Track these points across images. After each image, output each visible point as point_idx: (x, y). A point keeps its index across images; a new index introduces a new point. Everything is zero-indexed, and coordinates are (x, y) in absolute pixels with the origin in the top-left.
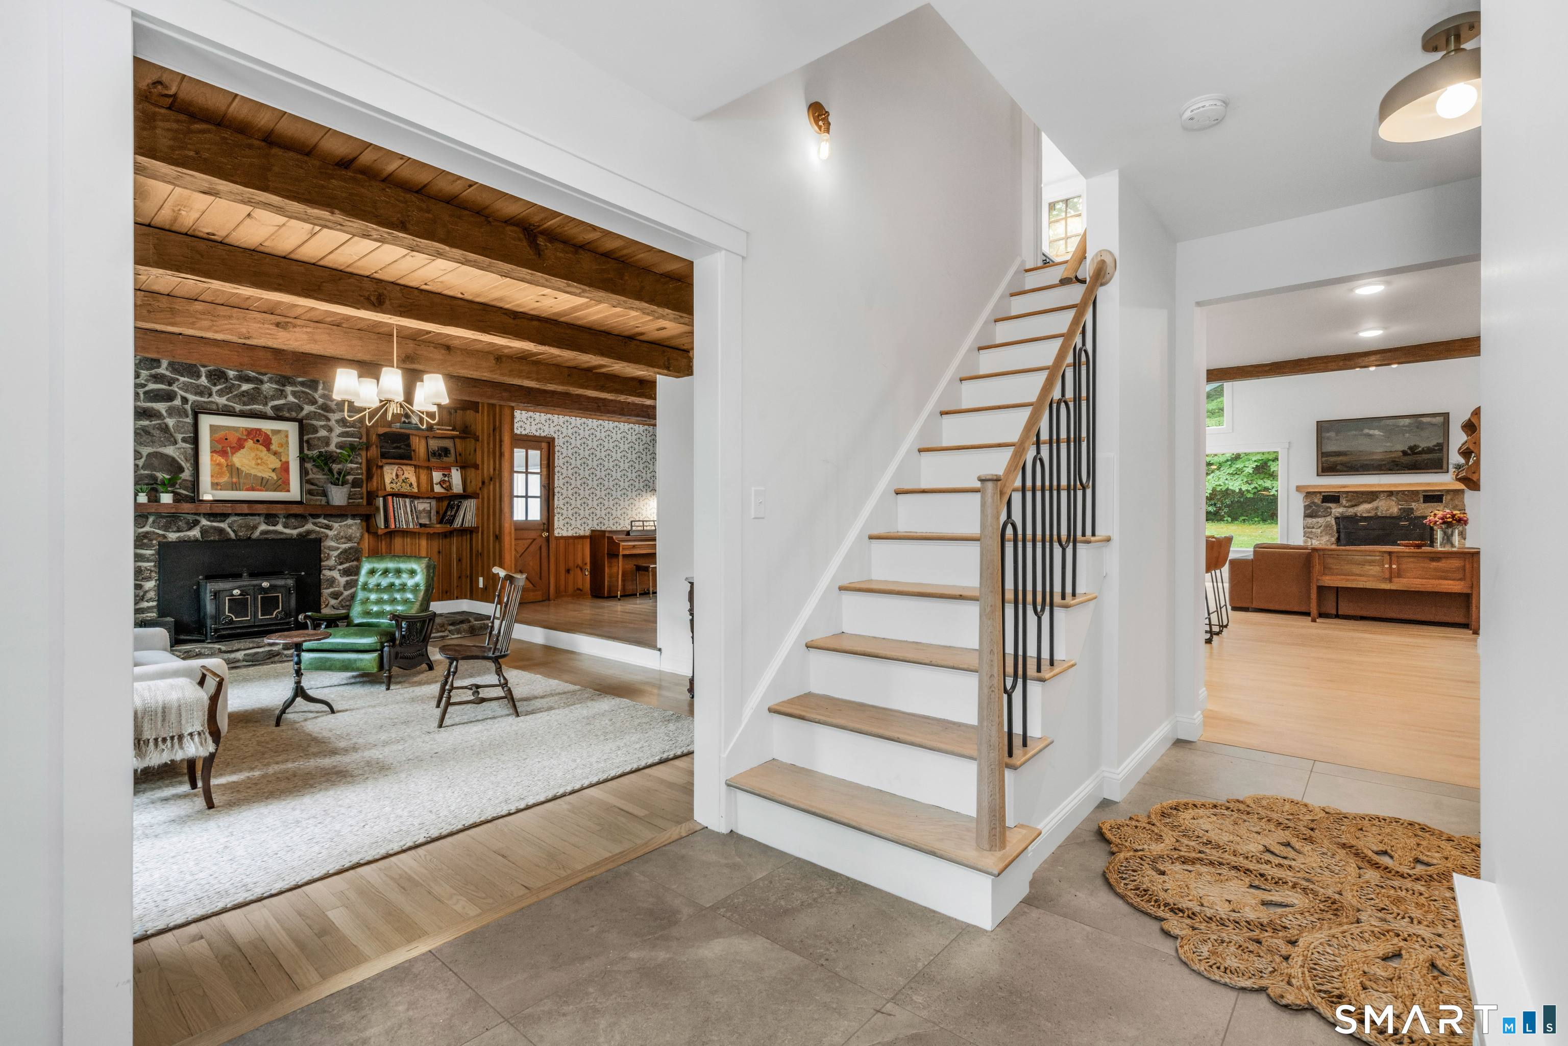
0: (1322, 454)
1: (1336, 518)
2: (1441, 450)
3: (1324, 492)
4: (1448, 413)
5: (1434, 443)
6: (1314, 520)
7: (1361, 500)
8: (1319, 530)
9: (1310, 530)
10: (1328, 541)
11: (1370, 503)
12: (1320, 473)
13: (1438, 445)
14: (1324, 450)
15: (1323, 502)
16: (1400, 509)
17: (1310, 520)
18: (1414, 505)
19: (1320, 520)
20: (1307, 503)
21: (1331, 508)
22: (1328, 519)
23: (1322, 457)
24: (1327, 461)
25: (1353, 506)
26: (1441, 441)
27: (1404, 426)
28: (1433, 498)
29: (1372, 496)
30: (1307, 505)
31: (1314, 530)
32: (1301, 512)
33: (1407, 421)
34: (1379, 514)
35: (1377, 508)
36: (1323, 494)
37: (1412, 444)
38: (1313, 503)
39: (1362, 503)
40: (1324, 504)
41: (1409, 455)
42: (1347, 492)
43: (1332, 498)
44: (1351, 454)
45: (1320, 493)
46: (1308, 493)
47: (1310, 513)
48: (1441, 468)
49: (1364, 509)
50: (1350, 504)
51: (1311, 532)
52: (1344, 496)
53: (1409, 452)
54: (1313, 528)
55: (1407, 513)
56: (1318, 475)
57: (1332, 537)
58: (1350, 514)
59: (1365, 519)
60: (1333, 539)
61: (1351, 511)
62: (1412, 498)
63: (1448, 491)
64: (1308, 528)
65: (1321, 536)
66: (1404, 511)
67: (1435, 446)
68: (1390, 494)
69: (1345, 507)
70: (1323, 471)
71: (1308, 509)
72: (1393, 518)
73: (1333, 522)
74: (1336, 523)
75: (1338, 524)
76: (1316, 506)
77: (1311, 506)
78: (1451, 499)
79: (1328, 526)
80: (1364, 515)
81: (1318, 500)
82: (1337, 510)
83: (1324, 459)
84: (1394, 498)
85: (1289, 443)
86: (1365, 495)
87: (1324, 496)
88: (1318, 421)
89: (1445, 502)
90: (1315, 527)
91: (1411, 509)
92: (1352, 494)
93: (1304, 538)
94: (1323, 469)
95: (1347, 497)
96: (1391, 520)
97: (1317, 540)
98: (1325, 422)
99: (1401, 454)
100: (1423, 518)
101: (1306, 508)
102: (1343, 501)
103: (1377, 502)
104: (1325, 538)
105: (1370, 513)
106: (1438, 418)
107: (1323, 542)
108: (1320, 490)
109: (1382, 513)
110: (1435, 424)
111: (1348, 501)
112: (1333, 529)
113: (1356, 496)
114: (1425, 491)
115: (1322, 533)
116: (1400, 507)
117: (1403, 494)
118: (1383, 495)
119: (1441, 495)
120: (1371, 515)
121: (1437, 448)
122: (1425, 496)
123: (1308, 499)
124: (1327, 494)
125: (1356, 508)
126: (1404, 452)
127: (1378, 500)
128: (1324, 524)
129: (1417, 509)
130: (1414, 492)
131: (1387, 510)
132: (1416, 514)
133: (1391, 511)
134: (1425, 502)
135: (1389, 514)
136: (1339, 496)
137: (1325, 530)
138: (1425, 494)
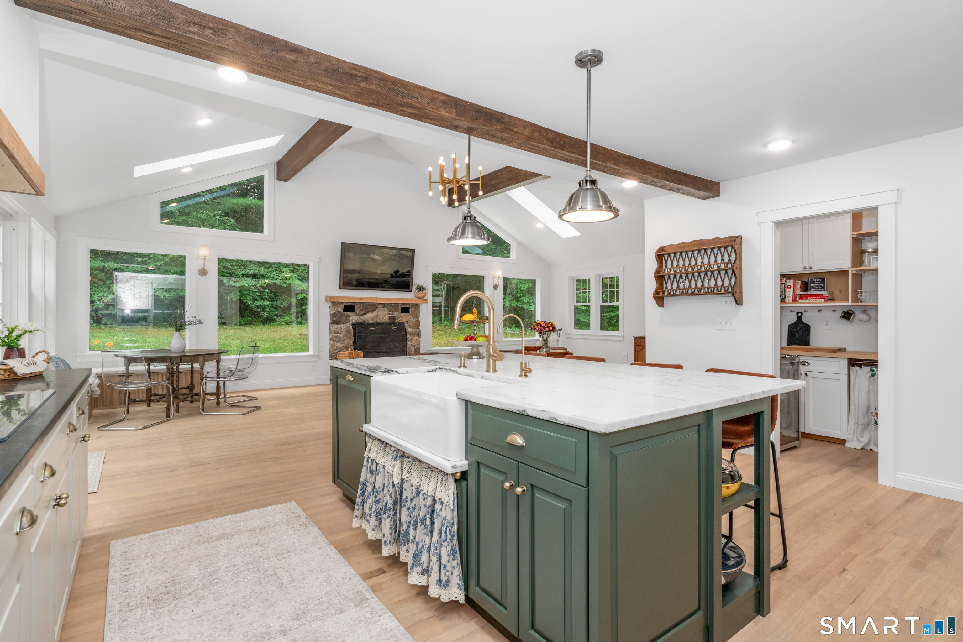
0: (344, 271)
1: (353, 325)
2: (409, 275)
4: (414, 250)
5: (406, 270)
6: (340, 326)
7: (368, 311)
8: (342, 335)
9: (336, 335)
10: (348, 343)
11: (373, 312)
12: (342, 286)
13: (408, 272)
14: (345, 268)
15: (344, 311)
16: (389, 318)
17: (336, 326)
19: (342, 326)
20: (333, 312)
21: (349, 316)
22: (348, 325)
23: (344, 273)
24: (346, 277)
25: (363, 314)
26: (410, 269)
27: (393, 255)
28: (405, 310)
29: (372, 307)
30: (334, 313)
31: (339, 335)
32: (328, 320)
33: (394, 252)
34: (378, 321)
35: (377, 316)
36: (344, 304)
37: (396, 270)
38: (338, 311)
39: (368, 312)
40: (345, 313)
41: (394, 277)
42: (360, 303)
43: (349, 308)
44: (363, 273)
45: (342, 303)
46: (334, 303)
47: (335, 320)
48: (408, 288)
49: (369, 317)
50: (362, 313)
51: (337, 337)
52: (359, 306)
53: (394, 275)
54: (338, 333)
55: (392, 320)
56: (340, 288)
57: (351, 340)
58: (362, 321)
59: (372, 325)
60: (352, 342)
61: (363, 319)
62: (396, 309)
63: (413, 305)
64: (335, 333)
65: (344, 340)
67: (407, 272)
68: (384, 305)
69: (358, 315)
70: (344, 285)
71: (335, 317)
72: (386, 324)
73: (351, 328)
74: (353, 328)
75: (354, 329)
76: (340, 314)
77: (337, 315)
78: (414, 311)
79: (348, 331)
80: (370, 322)
81: (341, 309)
82: (353, 318)
83: (345, 275)
84: (385, 309)
85: (320, 258)
86: (371, 306)
87: (345, 306)
88: (342, 243)
89: (411, 312)
90: (340, 332)
91: (395, 317)
92: (362, 305)
93: (331, 342)
94: (344, 283)
95: (359, 307)
96: (385, 326)
97: (341, 344)
98: (346, 244)
99: (390, 276)
100: (403, 324)
101: (333, 316)
102: (357, 310)
103: (376, 311)
104: (346, 342)
105: (373, 320)
106: (409, 252)
107: (345, 345)
108: (343, 301)
109: (380, 320)
110: (407, 257)
111: (360, 310)
112: (351, 334)
113: (366, 307)
114: (402, 304)
115: (343, 337)
116: (389, 315)
117: (391, 306)
118: (380, 306)
119: (409, 308)
120: (374, 322)
121: (408, 274)
122: (401, 308)
123: (333, 308)
124: (346, 304)
125: (364, 316)
126: (391, 275)
127: (377, 310)
128: (345, 329)
129: (398, 317)
130: (396, 305)
131: (383, 318)
132: (398, 321)
133: (385, 318)
134: (402, 312)
135: (384, 321)
136: (354, 306)
137: (346, 334)
138: (401, 306)
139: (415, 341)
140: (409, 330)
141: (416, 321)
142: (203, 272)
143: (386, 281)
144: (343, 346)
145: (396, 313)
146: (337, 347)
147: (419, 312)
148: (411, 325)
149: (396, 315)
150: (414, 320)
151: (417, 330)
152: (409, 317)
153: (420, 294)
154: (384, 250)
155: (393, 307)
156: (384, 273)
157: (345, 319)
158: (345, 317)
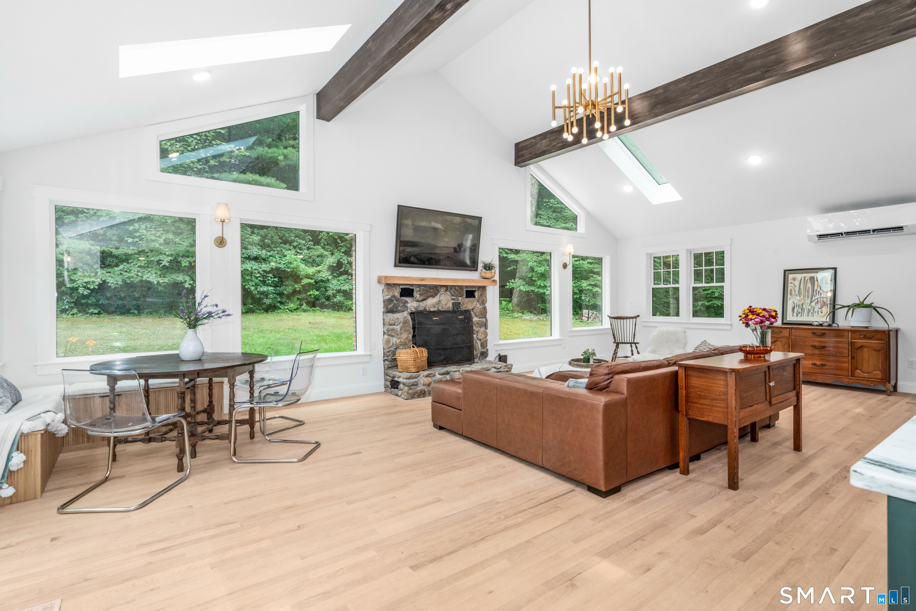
0: (400, 243)
1: (412, 314)
2: (475, 250)
3: (401, 285)
4: (481, 218)
5: (472, 244)
6: (396, 315)
7: (429, 294)
8: (398, 327)
9: (391, 327)
10: (407, 338)
11: (433, 296)
12: (398, 264)
13: (474, 246)
14: (401, 239)
15: (401, 296)
16: (453, 304)
17: (390, 315)
19: (400, 316)
20: (388, 297)
21: (406, 302)
22: (405, 314)
23: (400, 246)
24: (404, 251)
25: (423, 301)
26: (476, 242)
27: (456, 224)
28: (470, 294)
30: (389, 299)
31: (395, 327)
32: (380, 308)
33: (458, 219)
34: (440, 308)
35: (439, 302)
36: (401, 287)
37: (460, 242)
38: (394, 296)
39: (429, 297)
40: (402, 298)
41: (458, 252)
42: (419, 286)
43: (407, 292)
44: (422, 246)
45: (399, 285)
46: (388, 285)
47: (390, 307)
48: (474, 266)
49: (430, 304)
50: (422, 298)
51: (393, 330)
52: (418, 289)
53: (458, 249)
54: (394, 324)
55: (457, 308)
56: (395, 266)
57: (409, 334)
58: (422, 309)
59: (434, 313)
60: (411, 336)
61: (423, 305)
62: (460, 294)
63: (479, 287)
64: (391, 325)
65: (401, 334)
66: (455, 306)
67: (472, 246)
68: (447, 288)
69: (418, 301)
70: (400, 262)
71: (390, 304)
72: (449, 312)
73: (409, 318)
74: (412, 319)
75: (413, 320)
76: (396, 300)
77: (392, 301)
78: (481, 295)
79: (405, 322)
80: (432, 310)
81: (397, 293)
82: (412, 304)
83: (402, 248)
84: (448, 293)
85: (371, 226)
86: (432, 289)
87: (401, 289)
88: (399, 206)
89: (477, 297)
90: (396, 324)
91: (459, 303)
92: (422, 288)
93: (386, 336)
94: (400, 259)
95: (419, 291)
96: (450, 315)
97: (398, 338)
98: (403, 207)
99: (453, 250)
100: (467, 312)
101: (387, 302)
102: (416, 295)
103: (438, 296)
104: (404, 336)
105: (435, 307)
106: (476, 221)
107: (402, 340)
108: (401, 283)
109: (442, 307)
110: (473, 226)
111: (420, 294)
112: (410, 325)
113: (427, 290)
114: (467, 287)
115: (401, 330)
116: (453, 301)
117: (455, 289)
118: (442, 290)
119: (475, 291)
120: (435, 309)
121: (473, 248)
122: (466, 291)
123: (388, 292)
124: (403, 287)
125: (424, 302)
126: (455, 248)
127: (439, 294)
128: (402, 320)
129: (463, 303)
130: (461, 287)
131: (446, 305)
132: (463, 308)
133: (448, 305)
134: (467, 297)
135: (448, 309)
136: (413, 290)
137: (403, 326)
138: (466, 289)
139: (482, 333)
140: (475, 319)
141: (482, 308)
142: (221, 242)
143: (448, 257)
144: (400, 342)
145: (460, 298)
146: (393, 344)
147: (486, 297)
148: (477, 314)
149: (460, 301)
150: (480, 307)
151: (484, 320)
152: (475, 303)
153: (488, 274)
154: (447, 216)
155: (457, 290)
156: (447, 247)
157: (402, 306)
158: (402, 303)
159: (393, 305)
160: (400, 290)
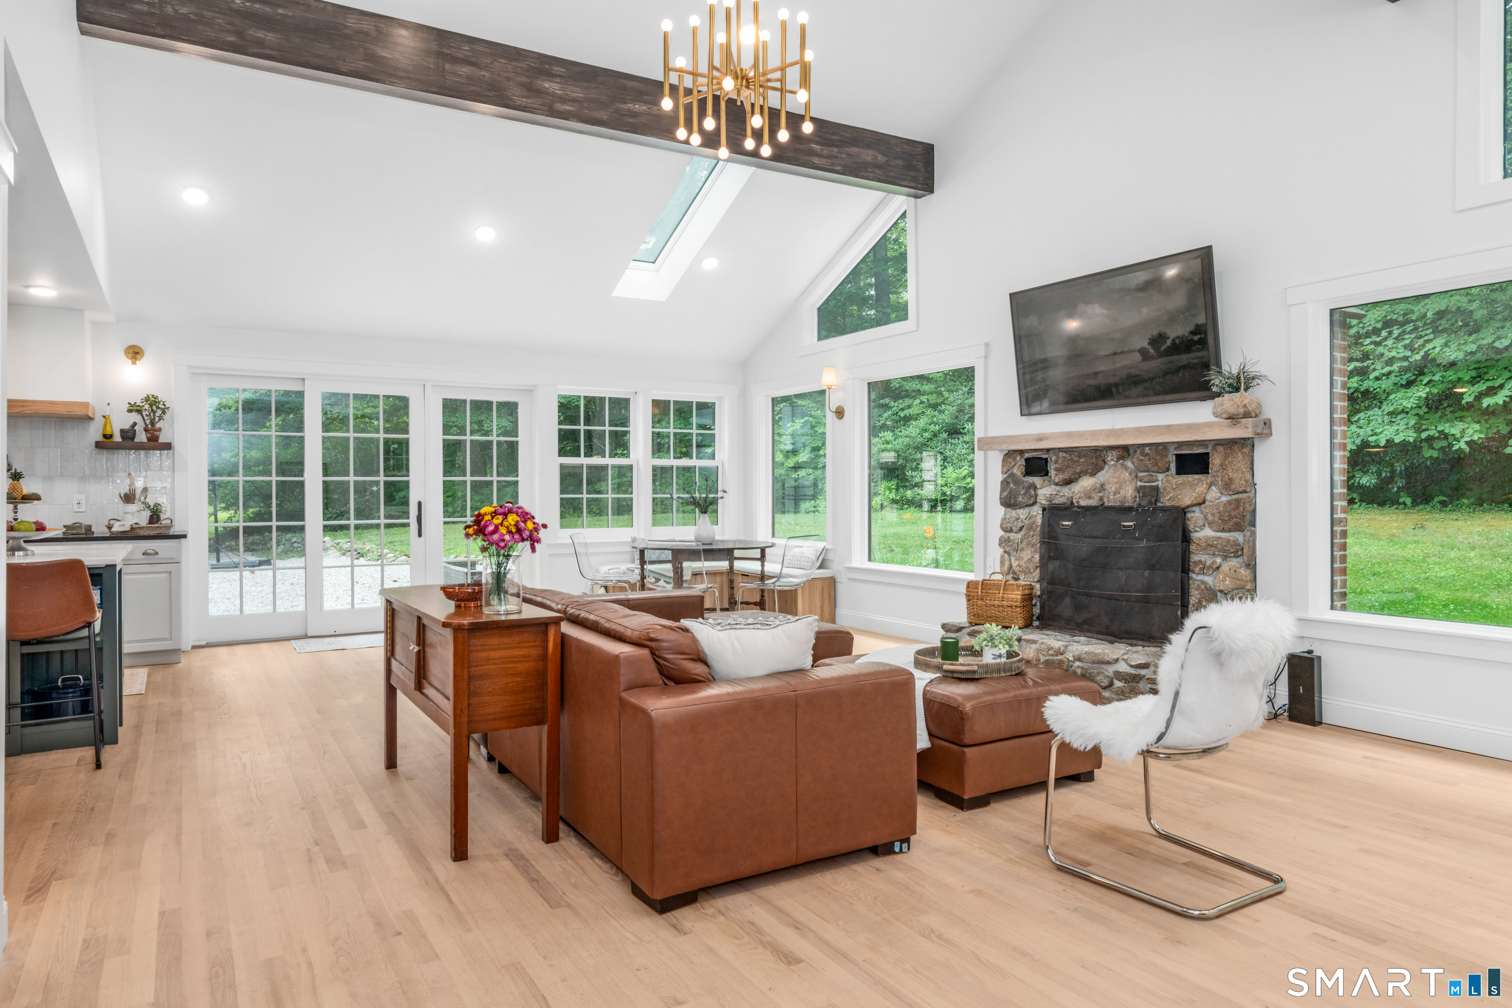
0: (1023, 367)
1: (1043, 510)
2: (1203, 342)
3: (1027, 451)
4: (1210, 249)
5: (1195, 327)
6: (1012, 513)
7: (1078, 469)
8: (1022, 537)
9: (1009, 535)
11: (1093, 474)
12: (1024, 408)
13: (1199, 330)
14: (1026, 358)
15: (1026, 473)
16: (1138, 490)
17: (1008, 514)
18: (1161, 479)
19: (1022, 513)
20: (1005, 477)
21: (1036, 487)
22: (1033, 511)
23: (1024, 373)
24: (1032, 381)
25: (1067, 482)
26: (1201, 319)
28: (1192, 462)
29: (1095, 458)
30: (1006, 481)
31: (1013, 535)
34: (1105, 500)
35: (1102, 487)
36: (1027, 455)
37: (1155, 333)
38: (1014, 475)
39: (1080, 475)
40: (1027, 478)
41: (1154, 357)
42: (1060, 451)
43: (1037, 464)
45: (1021, 452)
46: (1008, 453)
47: (1004, 496)
48: (1208, 386)
49: (1083, 489)
50: (1063, 476)
51: (1011, 539)
52: (1052, 458)
53: (1152, 351)
54: (1012, 530)
55: (1150, 500)
56: (1019, 413)
57: (1037, 551)
58: (1063, 500)
60: (1038, 558)
61: (1066, 493)
62: (1156, 464)
63: (1217, 445)
64: (1007, 531)
65: (1022, 550)
66: (1144, 495)
67: (1193, 333)
68: (1125, 451)
69: (1056, 484)
70: (1028, 405)
71: (1003, 491)
72: (1127, 510)
73: (1039, 520)
74: (1042, 521)
75: (1044, 523)
76: (1017, 483)
77: (1010, 483)
78: (1222, 465)
79: (1031, 527)
80: (1083, 503)
81: (1019, 469)
82: (1046, 491)
84: (1128, 463)
85: (987, 344)
86: (1084, 456)
87: (1027, 460)
88: (1011, 295)
89: (1216, 470)
90: (1015, 529)
91: (1157, 489)
92: (1061, 454)
93: (1001, 553)
94: (1028, 399)
95: (1056, 462)
97: (1017, 559)
98: (1020, 295)
99: (1138, 357)
100: (1181, 512)
101: (1004, 486)
102: (1054, 471)
103: (1104, 472)
104: (1026, 555)
105: (1090, 498)
106: (1193, 262)
107: (1023, 564)
108: (1027, 447)
109: (1108, 498)
110: (1188, 281)
111: (1060, 470)
112: (1038, 535)
113: (1071, 460)
114: (1180, 445)
115: (1022, 542)
116: (1139, 484)
117: (1143, 454)
118: (1114, 456)
119: (1207, 455)
120: (1096, 502)
121: (1196, 338)
122: (1177, 455)
123: (1006, 467)
124: (1035, 454)
125: (1074, 487)
126: (1143, 352)
127: (1107, 467)
128: (1027, 522)
129: (1165, 489)
130: (1162, 448)
131: (1117, 492)
132: (1166, 501)
133: (1122, 492)
134: (1180, 471)
135: (1121, 502)
136: (1046, 460)
137: (1026, 534)
138: (1176, 452)
139: (1226, 575)
140: (1203, 533)
141: (1229, 503)
142: (841, 413)
143: (1130, 376)
144: (1020, 566)
145: (1160, 476)
146: (1012, 568)
147: (1254, 470)
148: (1210, 518)
149: (1158, 483)
150: (1224, 499)
151: (1243, 536)
152: (1201, 489)
154: (1110, 280)
155: (1147, 454)
156: (1122, 353)
157: (1025, 494)
158: (1023, 489)
159: (1009, 493)
160: (1024, 463)
